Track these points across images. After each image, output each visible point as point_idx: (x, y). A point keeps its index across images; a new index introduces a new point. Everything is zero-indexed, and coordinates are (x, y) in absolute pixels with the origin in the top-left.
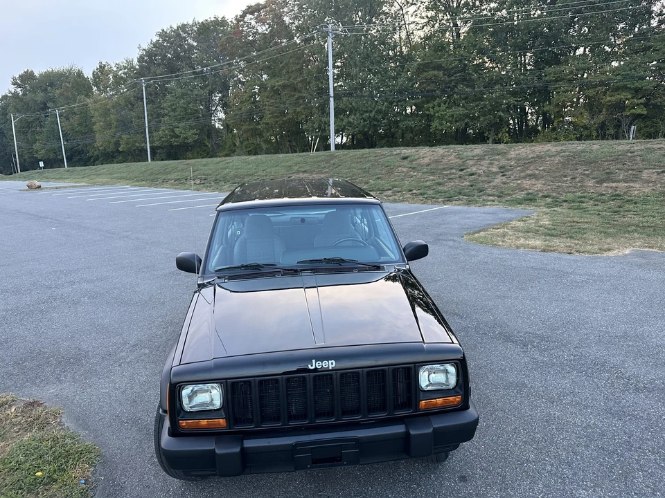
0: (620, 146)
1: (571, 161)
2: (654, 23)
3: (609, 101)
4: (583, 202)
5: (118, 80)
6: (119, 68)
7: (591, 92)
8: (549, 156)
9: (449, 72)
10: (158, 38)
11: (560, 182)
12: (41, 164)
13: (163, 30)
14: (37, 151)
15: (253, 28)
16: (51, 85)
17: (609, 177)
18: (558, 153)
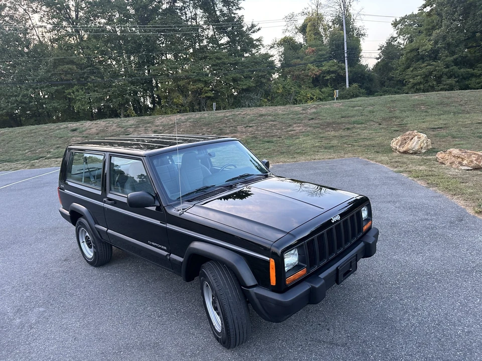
9: (80, 66)
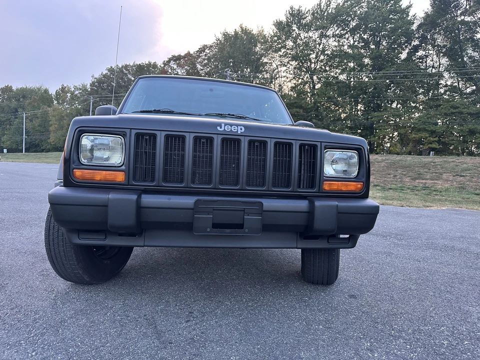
0: (425, 159)
1: (392, 166)
2: (442, 91)
3: (414, 137)
4: (403, 190)
5: (74, 97)
6: (76, 88)
7: (402, 131)
8: (377, 162)
10: (107, 72)
11: (386, 178)
12: (5, 151)
13: (112, 67)
14: (3, 142)
15: (175, 69)
16: (24, 97)
17: (420, 176)
18: (383, 161)
